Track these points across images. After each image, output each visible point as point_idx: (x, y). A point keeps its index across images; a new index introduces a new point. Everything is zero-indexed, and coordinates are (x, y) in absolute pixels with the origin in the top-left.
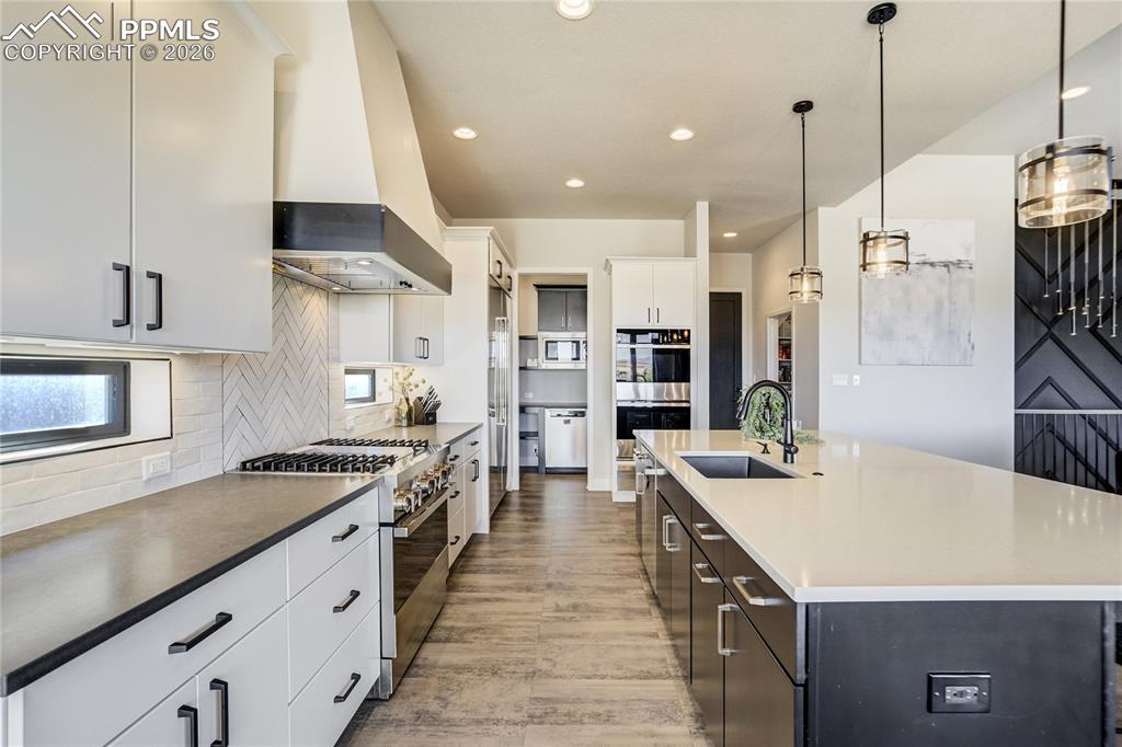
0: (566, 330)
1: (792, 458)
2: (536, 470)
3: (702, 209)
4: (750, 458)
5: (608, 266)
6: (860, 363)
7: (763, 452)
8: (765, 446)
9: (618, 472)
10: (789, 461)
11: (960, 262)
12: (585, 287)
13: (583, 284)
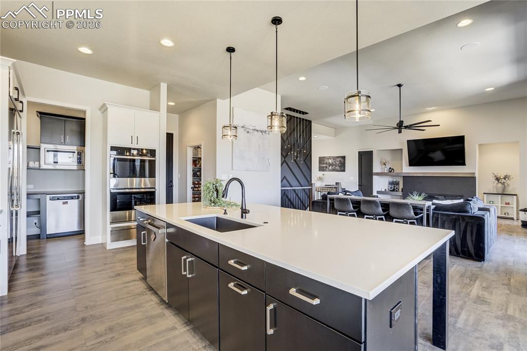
0: (65, 144)
1: (245, 215)
2: (38, 237)
3: (164, 87)
4: (217, 217)
5: (104, 109)
6: (232, 170)
7: (225, 214)
8: (225, 211)
9: (111, 231)
10: (244, 217)
11: (266, 131)
12: (84, 119)
13: (83, 117)
